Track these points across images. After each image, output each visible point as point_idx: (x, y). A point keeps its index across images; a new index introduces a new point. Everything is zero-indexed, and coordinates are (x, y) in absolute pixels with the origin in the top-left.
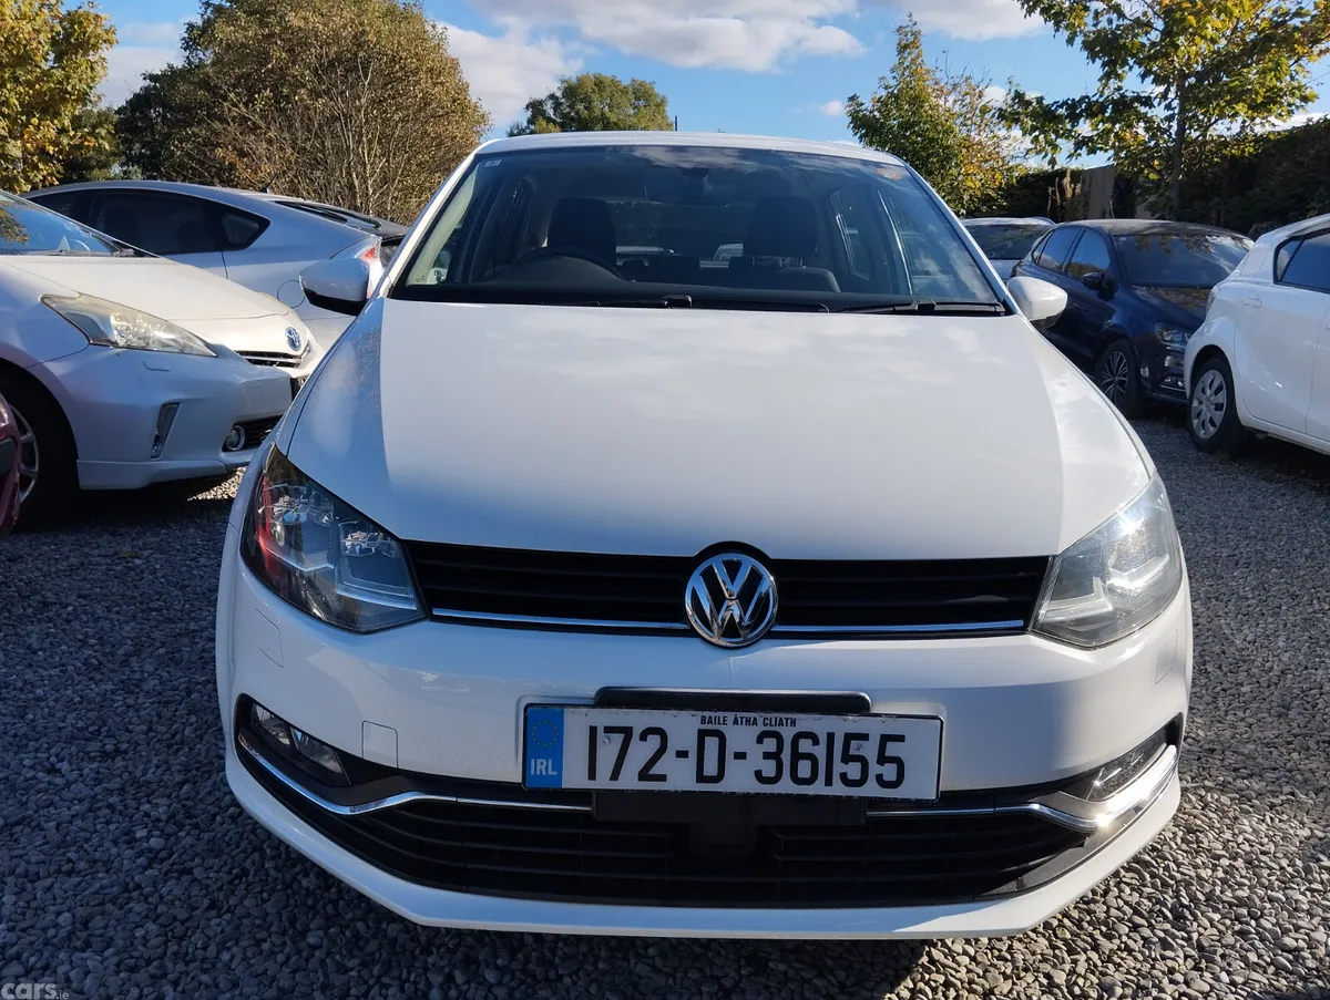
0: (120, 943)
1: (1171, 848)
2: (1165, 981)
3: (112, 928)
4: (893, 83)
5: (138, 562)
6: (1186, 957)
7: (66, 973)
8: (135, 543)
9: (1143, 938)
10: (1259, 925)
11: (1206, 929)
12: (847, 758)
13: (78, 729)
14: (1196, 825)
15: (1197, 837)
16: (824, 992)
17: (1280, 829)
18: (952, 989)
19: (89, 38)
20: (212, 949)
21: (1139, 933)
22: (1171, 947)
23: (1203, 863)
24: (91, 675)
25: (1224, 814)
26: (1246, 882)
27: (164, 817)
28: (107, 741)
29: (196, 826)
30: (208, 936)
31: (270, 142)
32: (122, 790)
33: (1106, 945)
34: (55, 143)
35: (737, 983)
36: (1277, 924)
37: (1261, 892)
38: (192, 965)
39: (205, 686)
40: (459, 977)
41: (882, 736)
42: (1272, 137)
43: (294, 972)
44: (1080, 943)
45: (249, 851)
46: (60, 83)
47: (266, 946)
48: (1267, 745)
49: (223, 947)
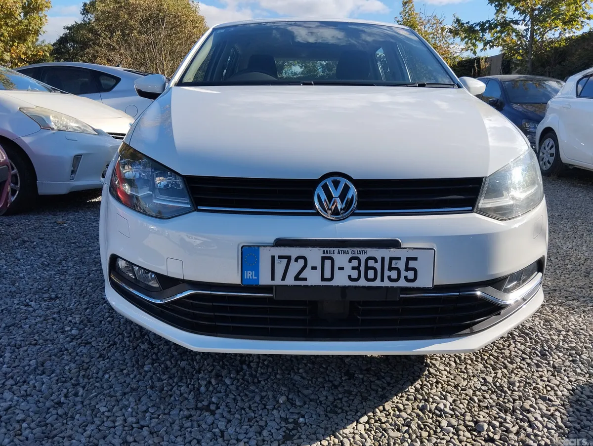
0: (58, 371)
1: (538, 328)
2: (539, 380)
3: (55, 366)
4: (401, 19)
5: (65, 225)
6: (548, 371)
7: (34, 384)
8: (64, 218)
9: (527, 363)
10: (581, 357)
11: (556, 360)
12: (391, 269)
13: (39, 289)
14: (549, 319)
15: (550, 323)
16: (381, 386)
17: (588, 320)
18: (440, 384)
19: (39, 5)
20: (101, 373)
21: (525, 361)
22: (540, 367)
23: (554, 333)
24: (45, 268)
25: (562, 314)
26: (574, 340)
27: (78, 322)
28: (52, 293)
29: (93, 326)
30: (99, 368)
31: (121, 55)
32: (59, 312)
33: (510, 366)
34: (25, 54)
35: (340, 383)
36: (589, 357)
37: (581, 344)
38: (91, 380)
39: (96, 272)
40: (213, 381)
41: (407, 258)
42: (573, 38)
43: (138, 381)
44: (498, 365)
45: (117, 335)
46: (26, 26)
47: (125, 372)
48: (580, 288)
49: (105, 372)
